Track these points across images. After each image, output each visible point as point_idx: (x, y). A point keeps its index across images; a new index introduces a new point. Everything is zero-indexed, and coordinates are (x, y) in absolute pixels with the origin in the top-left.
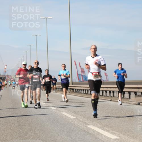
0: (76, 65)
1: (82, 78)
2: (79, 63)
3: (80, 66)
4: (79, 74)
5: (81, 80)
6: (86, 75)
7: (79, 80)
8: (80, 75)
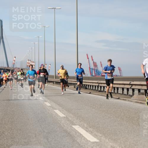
0: (88, 58)
1: (95, 72)
2: (92, 57)
3: (93, 60)
4: (91, 67)
5: (94, 74)
6: (98, 70)
7: (91, 74)
8: (92, 69)
